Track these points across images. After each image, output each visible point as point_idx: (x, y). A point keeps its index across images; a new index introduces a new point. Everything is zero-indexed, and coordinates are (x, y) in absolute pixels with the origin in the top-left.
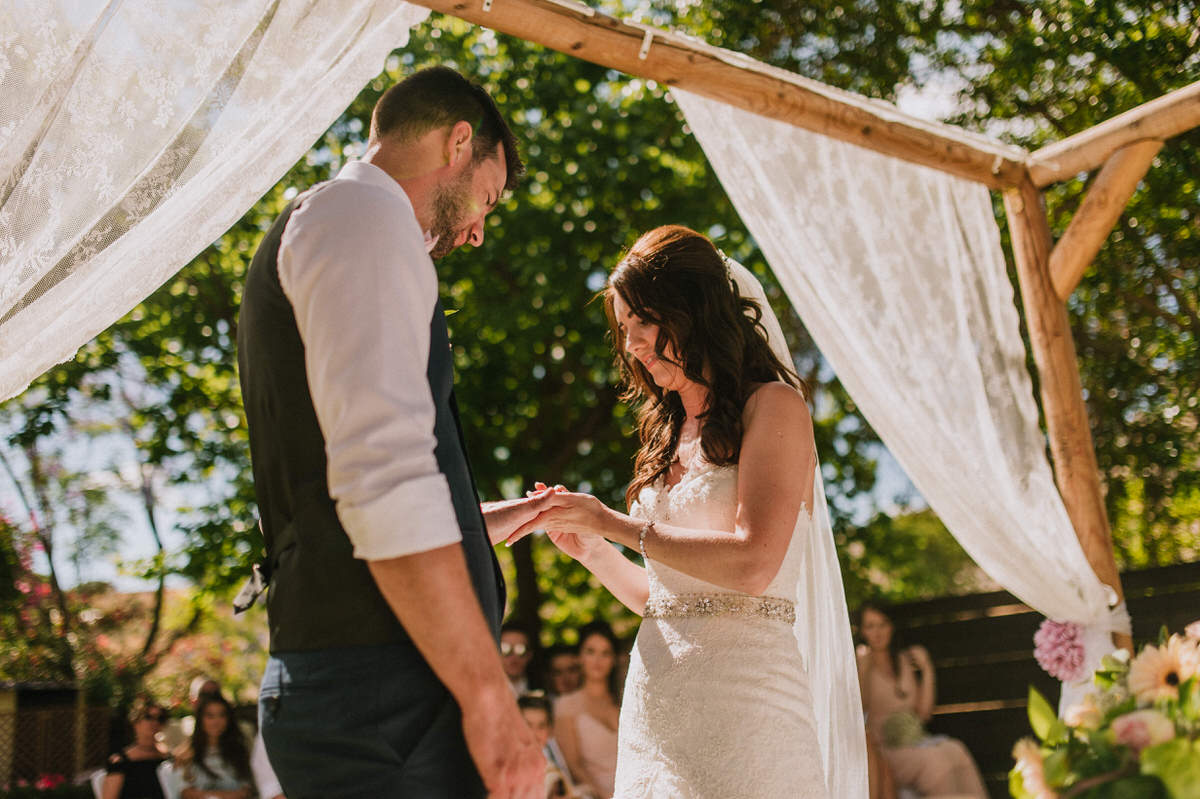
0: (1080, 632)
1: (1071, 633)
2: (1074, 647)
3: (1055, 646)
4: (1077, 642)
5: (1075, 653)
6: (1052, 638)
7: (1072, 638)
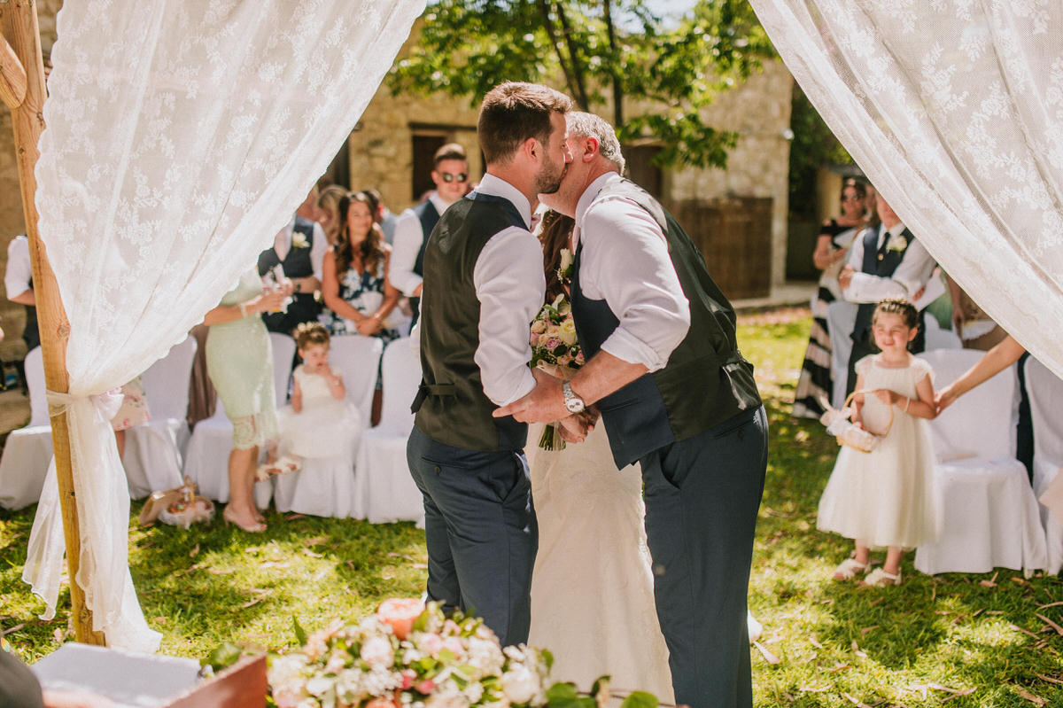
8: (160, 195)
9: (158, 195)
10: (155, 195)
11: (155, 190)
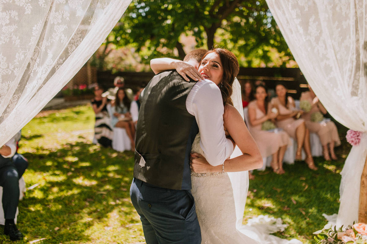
0: (361, 135)
1: (358, 135)
2: (358, 139)
3: (352, 137)
4: (359, 137)
5: (357, 141)
6: (352, 135)
7: (358, 136)
8: (13, 67)
9: (11, 67)
10: (10, 67)
11: (10, 65)
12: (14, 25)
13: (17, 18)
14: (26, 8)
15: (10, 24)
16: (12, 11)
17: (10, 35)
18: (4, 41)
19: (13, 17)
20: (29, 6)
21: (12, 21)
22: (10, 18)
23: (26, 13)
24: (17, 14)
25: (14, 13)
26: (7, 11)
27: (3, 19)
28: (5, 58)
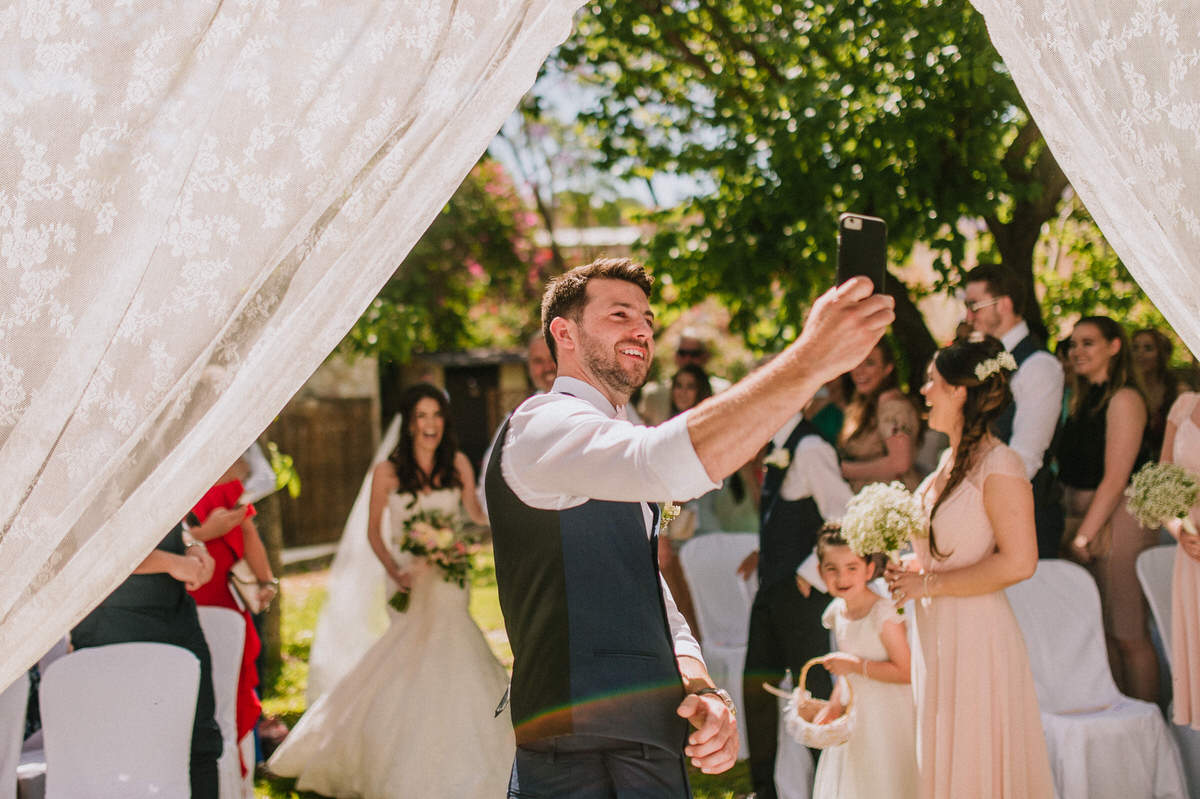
12: (61, 267)
13: (71, 249)
14: (100, 216)
15: (49, 264)
16: (59, 225)
17: (44, 300)
18: (23, 317)
19: (60, 243)
20: (108, 209)
21: (54, 256)
22: (52, 246)
23: (99, 231)
24: (73, 234)
25: (65, 233)
26: (42, 226)
27: (25, 249)
28: (19, 373)
